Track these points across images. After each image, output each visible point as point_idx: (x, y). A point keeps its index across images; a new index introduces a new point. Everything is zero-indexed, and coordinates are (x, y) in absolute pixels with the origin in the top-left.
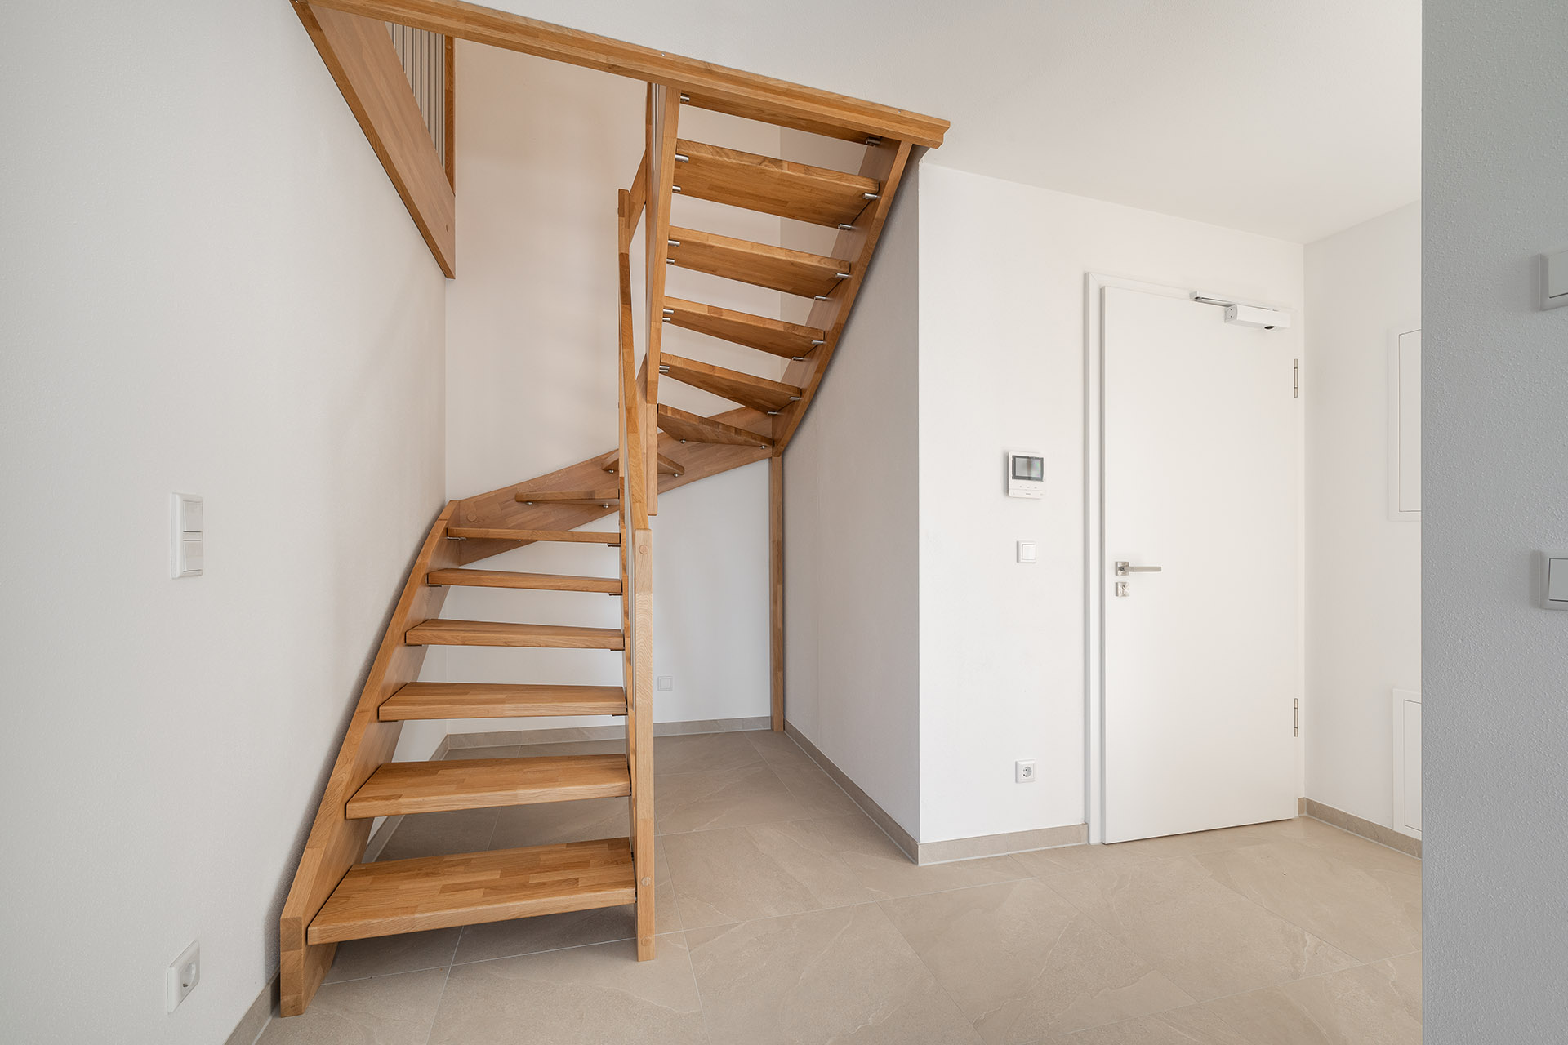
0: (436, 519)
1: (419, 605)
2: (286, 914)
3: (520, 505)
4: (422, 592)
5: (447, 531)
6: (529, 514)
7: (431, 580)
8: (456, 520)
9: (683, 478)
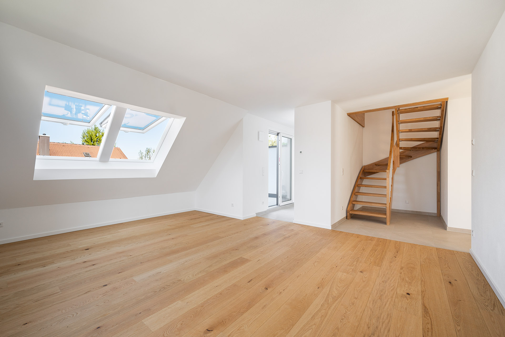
0: (361, 169)
1: (359, 183)
2: (348, 209)
3: (376, 166)
4: (359, 180)
5: (363, 171)
6: (377, 167)
7: (361, 178)
8: (364, 169)
9: (412, 158)
